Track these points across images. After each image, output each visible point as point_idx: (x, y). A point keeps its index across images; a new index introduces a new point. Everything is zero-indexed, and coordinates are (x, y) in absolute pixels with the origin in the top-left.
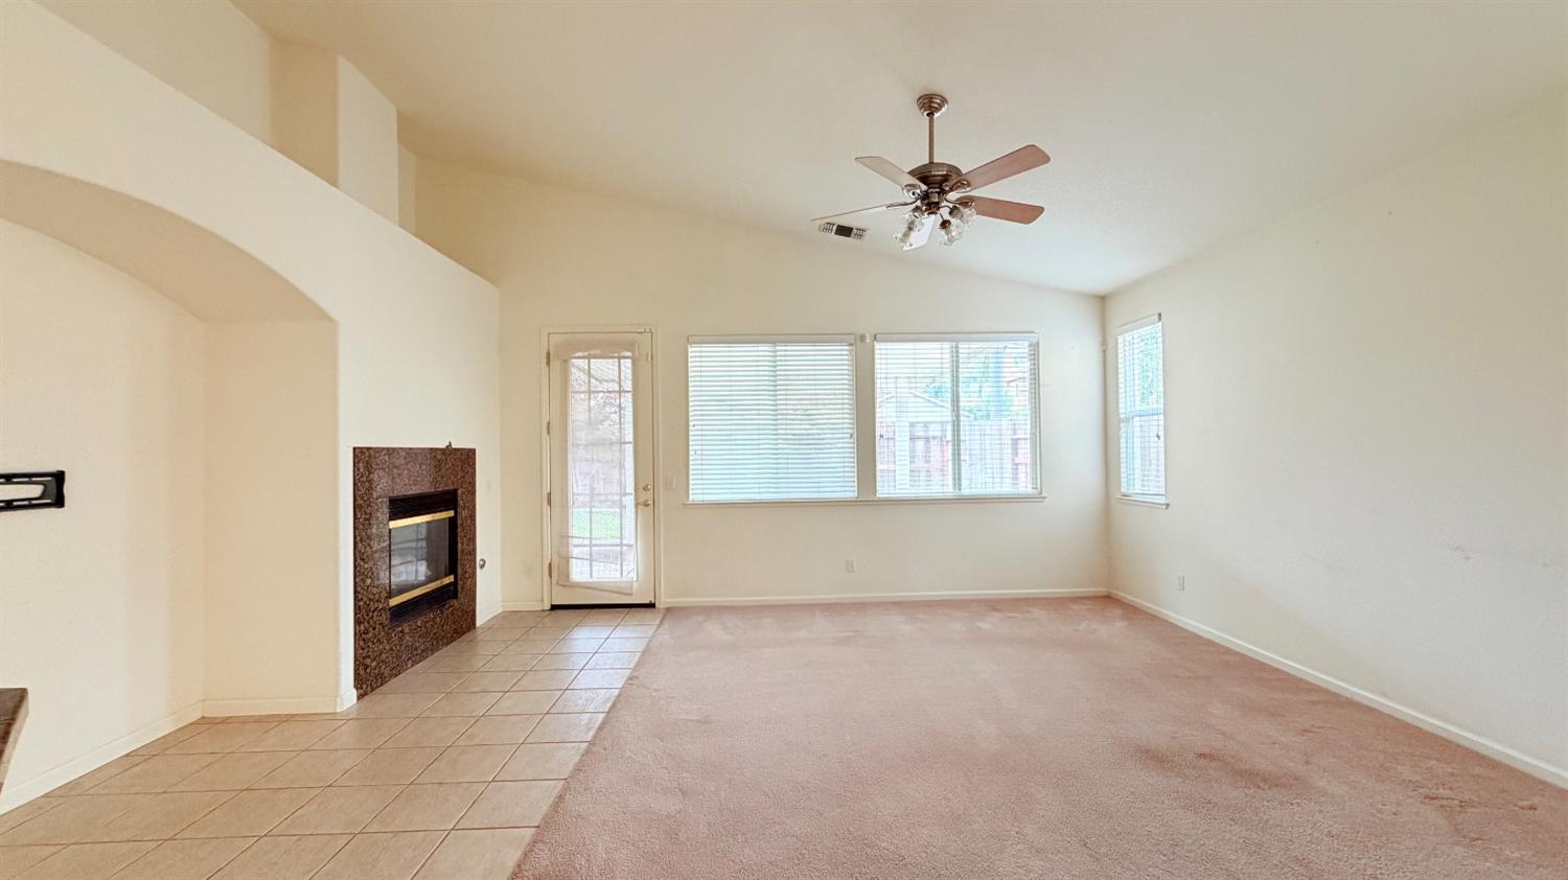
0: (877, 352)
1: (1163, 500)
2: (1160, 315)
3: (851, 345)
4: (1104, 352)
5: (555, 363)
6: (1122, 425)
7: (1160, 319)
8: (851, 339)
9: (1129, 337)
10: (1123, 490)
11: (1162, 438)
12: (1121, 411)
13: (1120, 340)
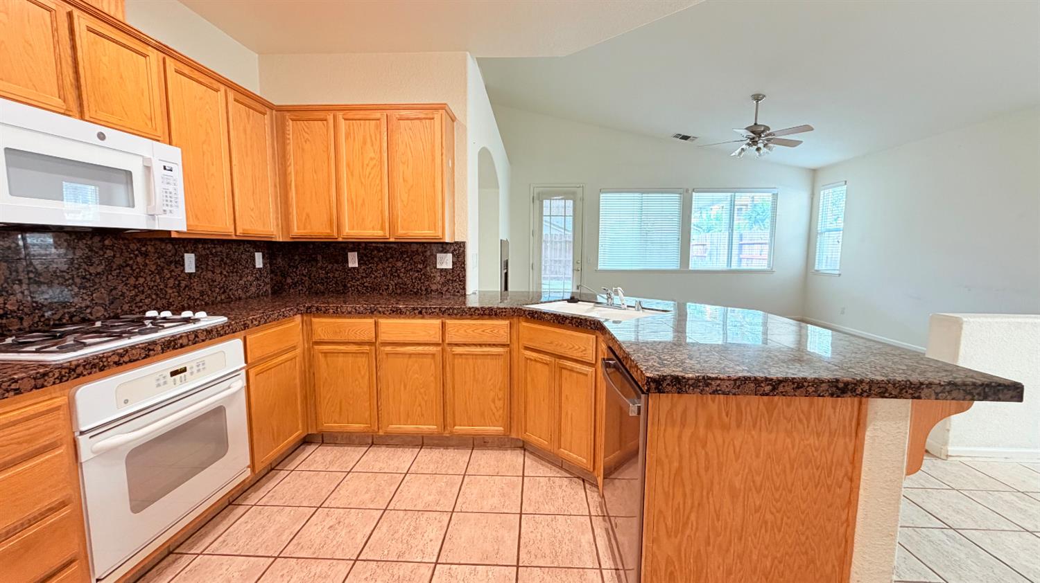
0: (694, 197)
1: (837, 272)
2: (846, 182)
3: (680, 194)
4: (812, 199)
5: (537, 202)
6: (819, 236)
7: (846, 184)
8: (681, 191)
9: (827, 191)
10: (816, 268)
11: (840, 243)
12: (818, 229)
13: (822, 193)
